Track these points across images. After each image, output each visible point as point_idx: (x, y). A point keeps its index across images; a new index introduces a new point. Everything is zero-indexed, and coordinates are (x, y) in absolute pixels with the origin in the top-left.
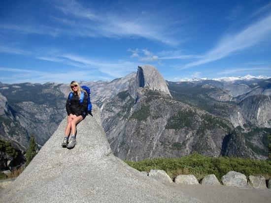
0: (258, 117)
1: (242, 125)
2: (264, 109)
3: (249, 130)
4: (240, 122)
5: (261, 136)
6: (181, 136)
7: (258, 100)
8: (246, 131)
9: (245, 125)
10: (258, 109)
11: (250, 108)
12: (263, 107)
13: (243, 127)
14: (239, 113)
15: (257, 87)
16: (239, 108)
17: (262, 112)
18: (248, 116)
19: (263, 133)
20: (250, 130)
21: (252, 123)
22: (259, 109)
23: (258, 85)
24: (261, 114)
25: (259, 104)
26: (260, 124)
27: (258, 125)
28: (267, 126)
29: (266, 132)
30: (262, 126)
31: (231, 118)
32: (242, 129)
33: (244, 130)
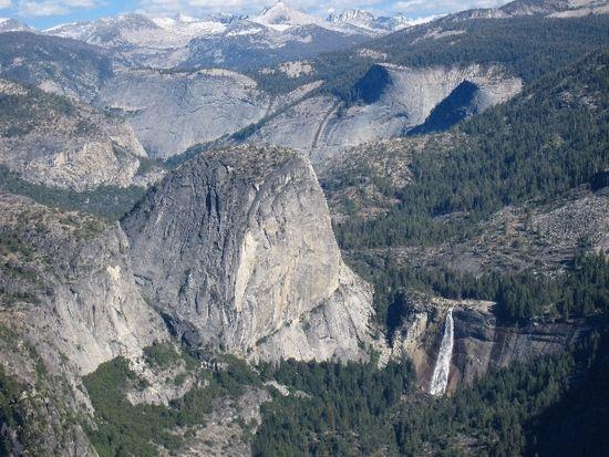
0: (239, 294)
1: (134, 354)
2: (281, 238)
3: (179, 381)
4: (124, 331)
5: (253, 414)
7: (242, 182)
8: (158, 393)
9: (153, 355)
10: (240, 238)
11: (192, 234)
12: (271, 225)
13: (137, 367)
14: (114, 272)
15: (309, 88)
16: (117, 239)
17: (262, 263)
18: (182, 291)
19: (265, 397)
20: (188, 382)
21: (206, 337)
22: (249, 238)
23: (314, 79)
24: (261, 273)
25: (247, 208)
26: (254, 340)
27: (244, 344)
28: (294, 347)
29: (283, 390)
30: (267, 354)
31: (62, 310)
32: (132, 375)
33: (144, 384)
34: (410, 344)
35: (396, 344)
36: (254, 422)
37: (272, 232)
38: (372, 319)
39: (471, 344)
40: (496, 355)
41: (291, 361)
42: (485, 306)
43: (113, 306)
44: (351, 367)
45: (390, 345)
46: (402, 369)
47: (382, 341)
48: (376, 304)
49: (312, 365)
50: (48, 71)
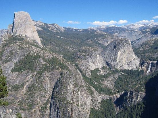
0: (118, 60)
1: (100, 67)
2: (124, 52)
3: (106, 72)
4: (99, 64)
5: (116, 77)
6: (21, 79)
8: (102, 73)
9: (103, 68)
10: (118, 52)
14: (98, 56)
15: (149, 32)
18: (110, 59)
19: (120, 74)
20: (108, 72)
21: (112, 66)
24: (121, 56)
25: (119, 47)
26: (120, 66)
27: (118, 67)
28: (126, 67)
29: (123, 73)
30: (122, 68)
31: (89, 61)
32: (99, 70)
33: (100, 72)
34: (144, 68)
35: (142, 67)
36: (116, 78)
37: (123, 51)
38: (139, 64)
39: (153, 68)
40: (156, 69)
41: (125, 69)
42: (155, 62)
43: (97, 61)
44: (134, 71)
45: (141, 67)
46: (142, 71)
47: (140, 67)
48: (140, 62)
49: (128, 70)
50: (117, 31)
